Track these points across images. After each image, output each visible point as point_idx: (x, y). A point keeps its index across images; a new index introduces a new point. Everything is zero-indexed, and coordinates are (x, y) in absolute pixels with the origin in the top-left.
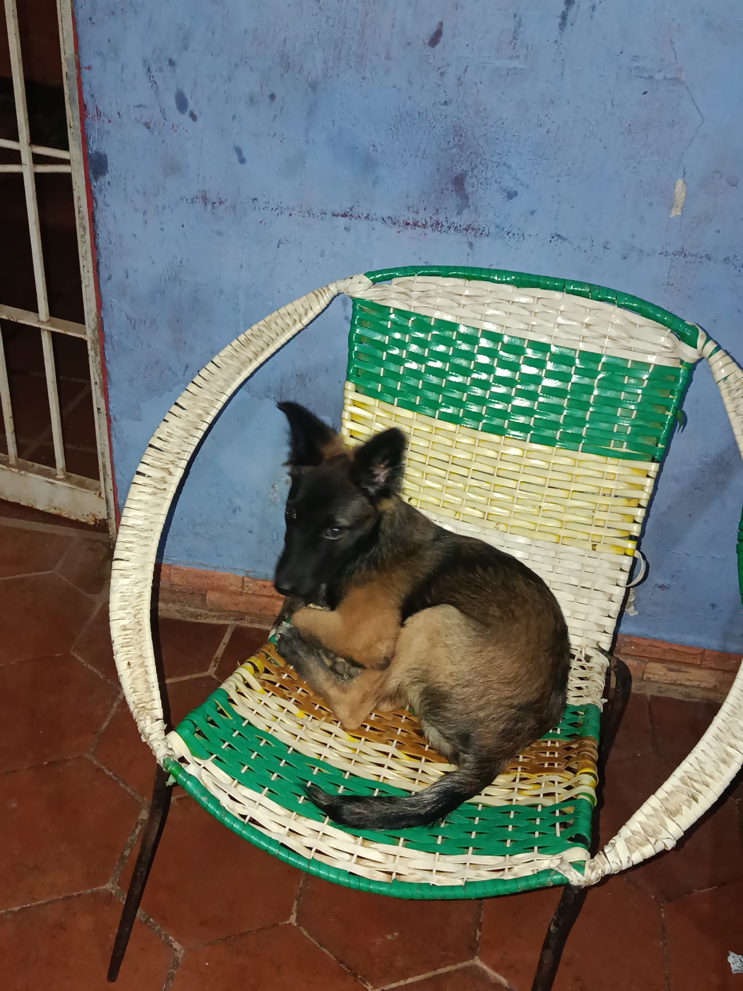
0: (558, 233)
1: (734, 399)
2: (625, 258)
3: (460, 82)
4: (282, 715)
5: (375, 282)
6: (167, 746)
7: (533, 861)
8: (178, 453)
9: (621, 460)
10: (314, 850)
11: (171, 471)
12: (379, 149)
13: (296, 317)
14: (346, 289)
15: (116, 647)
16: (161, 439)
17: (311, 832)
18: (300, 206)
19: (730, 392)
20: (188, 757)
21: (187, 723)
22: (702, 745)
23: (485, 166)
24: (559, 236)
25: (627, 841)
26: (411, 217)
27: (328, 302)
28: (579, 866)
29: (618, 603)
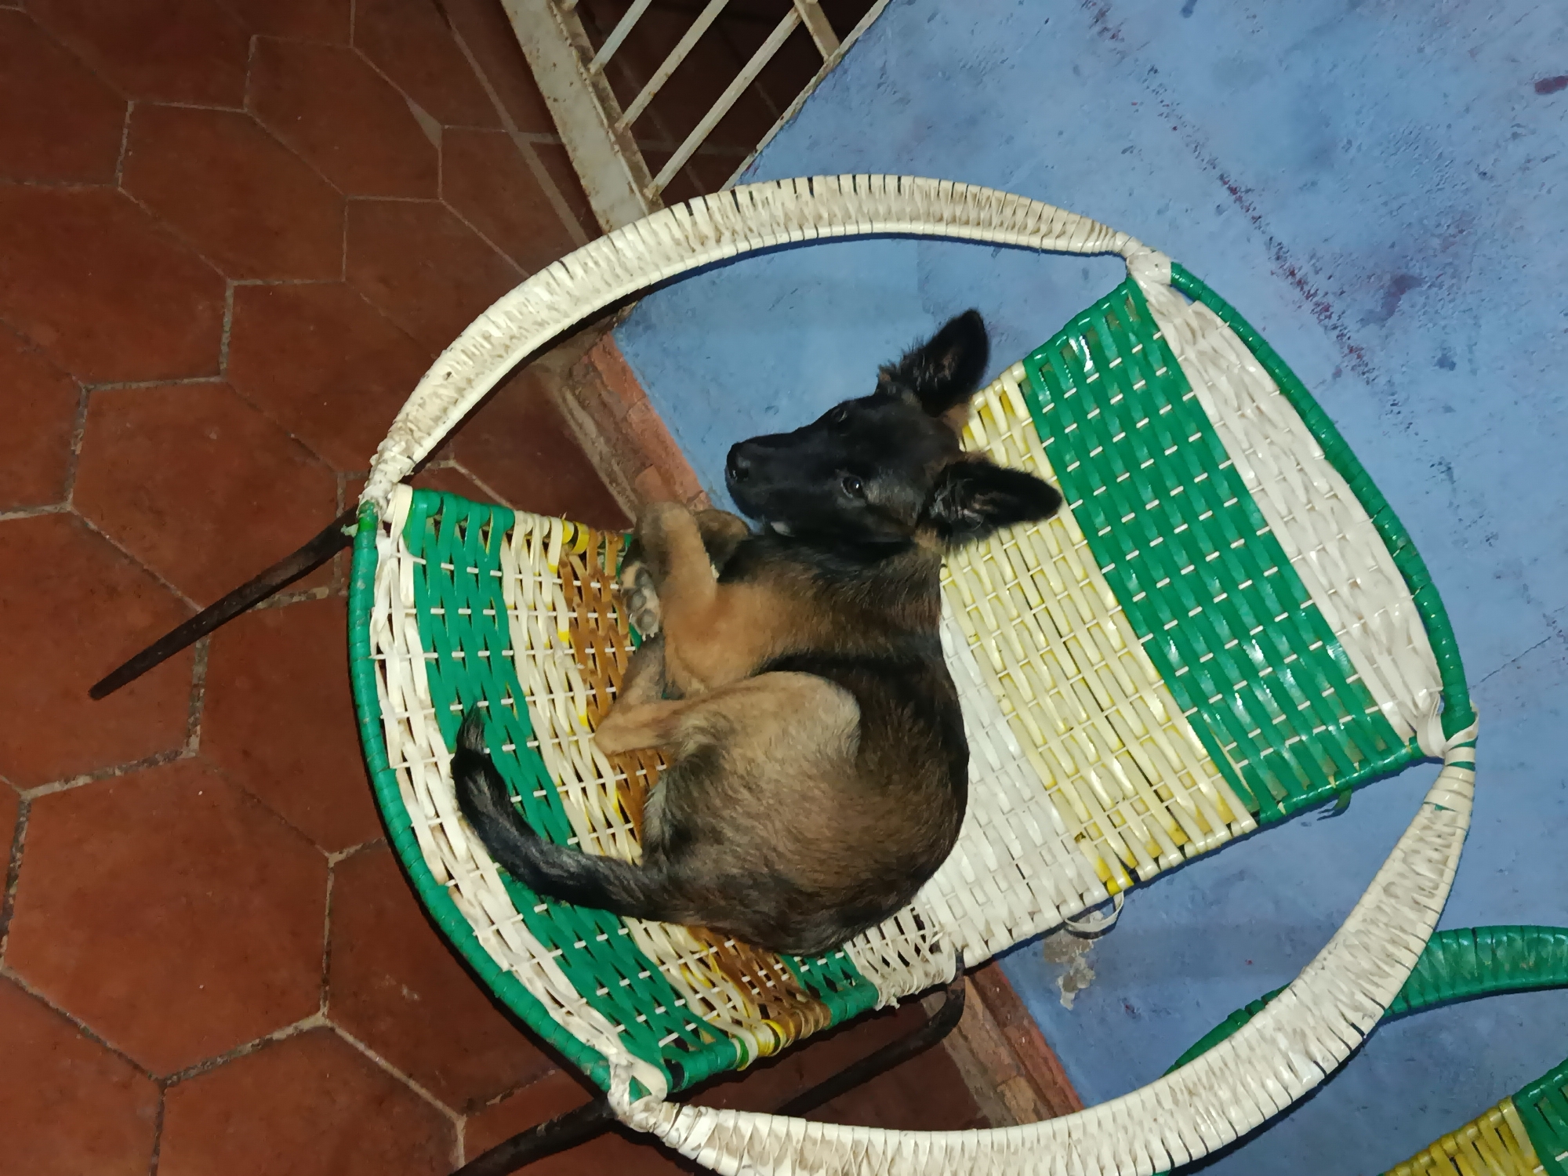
0: (1452, 465)
1: (1421, 839)
2: (1499, 577)
3: (1527, 164)
4: (543, 614)
5: (1174, 285)
6: (386, 493)
7: (602, 1033)
8: (751, 230)
9: (1220, 775)
10: (406, 765)
11: (722, 239)
12: (1353, 151)
13: (1044, 228)
14: (1134, 257)
15: (458, 344)
16: (752, 198)
17: (425, 745)
18: (1196, 128)
19: (1426, 828)
20: (396, 530)
21: (435, 499)
22: (923, 1138)
23: (1451, 297)
24: (1449, 468)
25: (717, 1129)
26: (1305, 269)
27: (1097, 250)
28: (637, 1090)
29: (1036, 927)
